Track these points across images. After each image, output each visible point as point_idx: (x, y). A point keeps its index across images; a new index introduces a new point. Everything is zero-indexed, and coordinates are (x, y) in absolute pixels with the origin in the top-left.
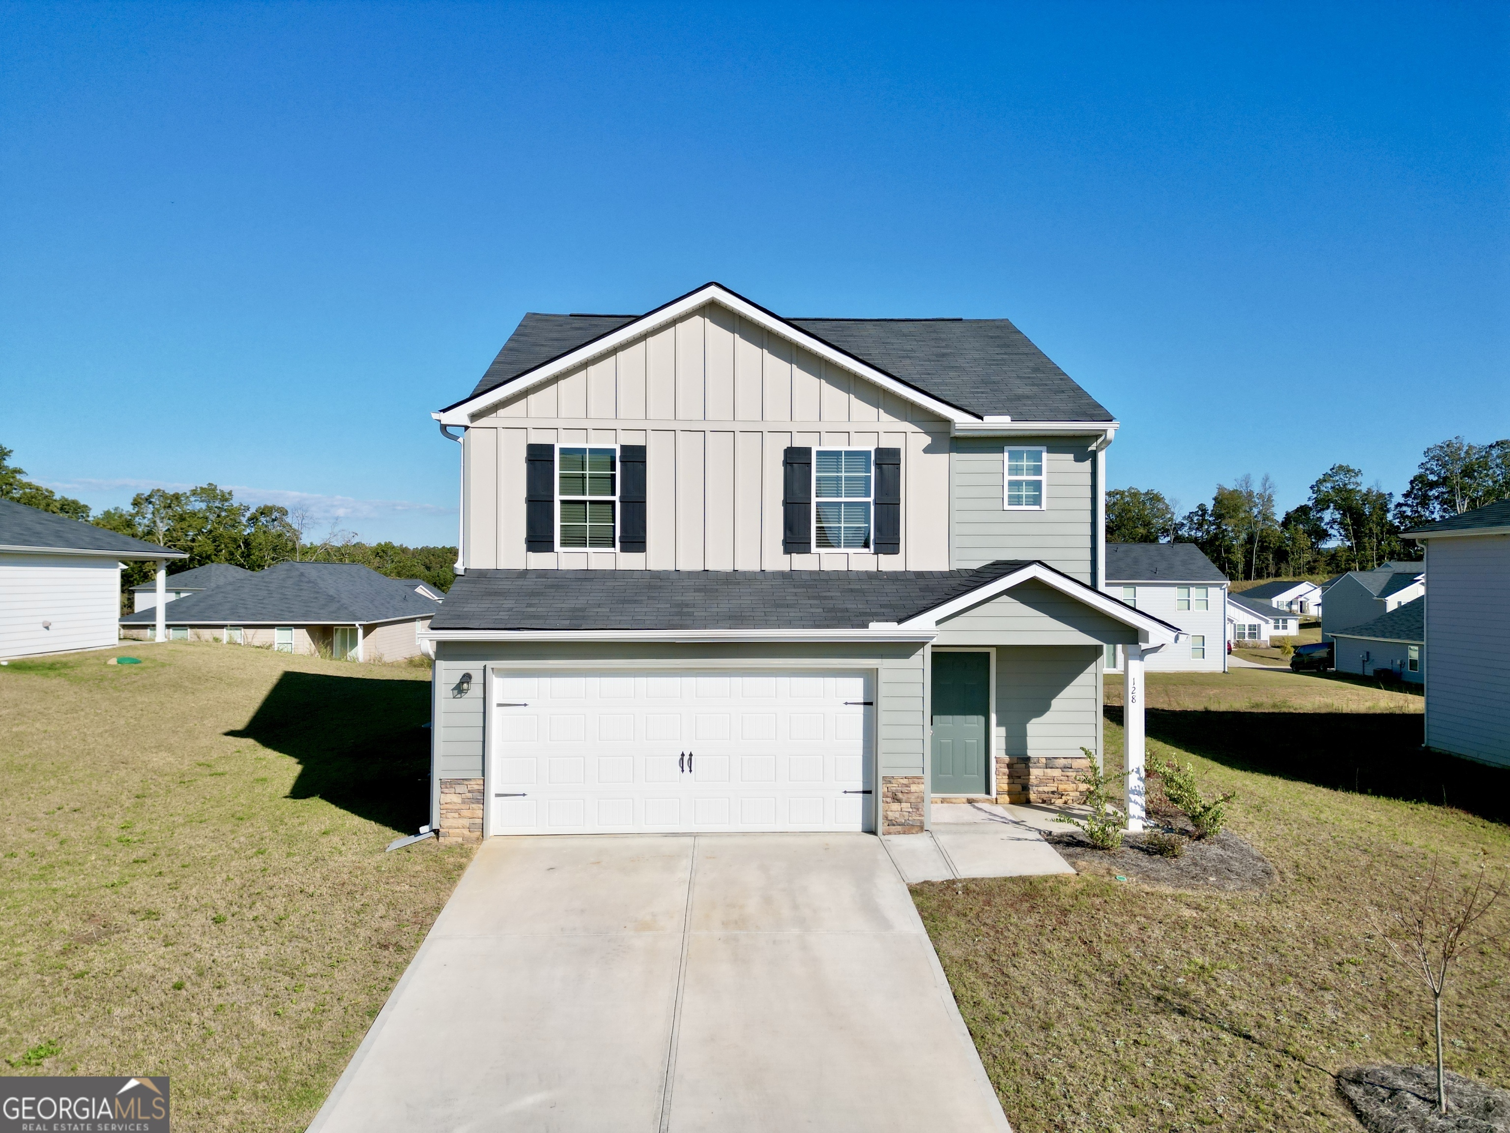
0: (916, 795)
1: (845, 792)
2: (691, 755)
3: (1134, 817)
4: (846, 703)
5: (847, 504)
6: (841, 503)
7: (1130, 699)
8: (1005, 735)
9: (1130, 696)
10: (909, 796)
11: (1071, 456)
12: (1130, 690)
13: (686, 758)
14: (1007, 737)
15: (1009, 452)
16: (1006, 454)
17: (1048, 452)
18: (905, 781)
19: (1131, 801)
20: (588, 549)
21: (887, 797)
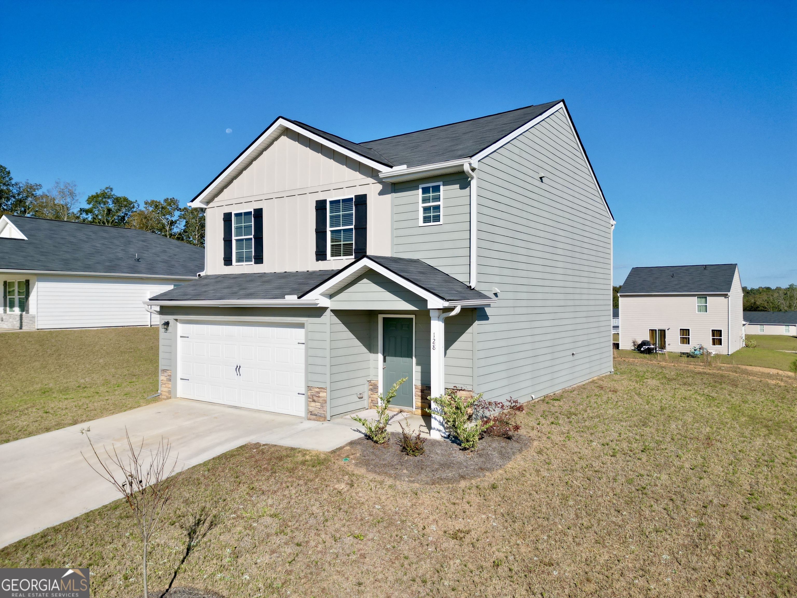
0: (322, 398)
1: (299, 394)
2: (240, 367)
3: (434, 429)
4: (299, 343)
5: (344, 230)
6: (341, 230)
7: (432, 347)
8: (420, 371)
9: (432, 345)
10: (319, 399)
11: (458, 186)
12: (432, 341)
13: (238, 367)
14: (422, 372)
15: (423, 188)
16: (420, 191)
17: (443, 185)
18: (317, 390)
19: (433, 418)
20: (244, 263)
21: (310, 398)
